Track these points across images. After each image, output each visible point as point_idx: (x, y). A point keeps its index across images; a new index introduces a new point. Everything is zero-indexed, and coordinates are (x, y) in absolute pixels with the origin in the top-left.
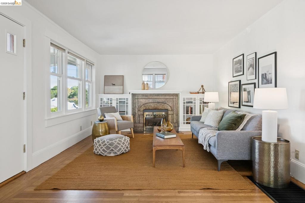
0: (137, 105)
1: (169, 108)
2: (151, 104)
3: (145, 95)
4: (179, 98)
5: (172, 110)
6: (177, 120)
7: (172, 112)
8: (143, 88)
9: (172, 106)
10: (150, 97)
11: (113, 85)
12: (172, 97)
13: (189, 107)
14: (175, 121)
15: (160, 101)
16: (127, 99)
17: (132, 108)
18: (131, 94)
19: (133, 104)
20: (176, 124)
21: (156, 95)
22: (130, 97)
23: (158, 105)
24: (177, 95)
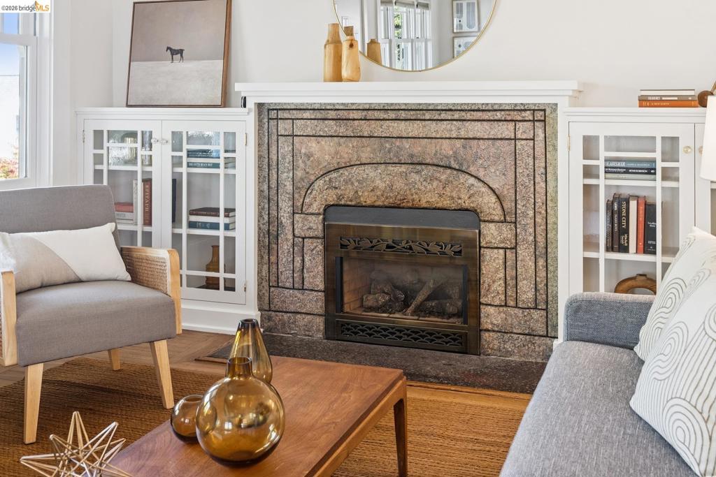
0: (286, 176)
1: (487, 203)
2: (370, 172)
3: (332, 114)
4: (555, 134)
5: (509, 218)
6: (541, 286)
7: (507, 232)
8: (329, 70)
9: (508, 193)
10: (366, 128)
11: (176, 53)
12: (506, 130)
13: (633, 204)
14: (527, 295)
15: (429, 150)
16: (231, 137)
17: (261, 191)
18: (251, 104)
19: (266, 166)
20: (536, 315)
21: (403, 115)
22: (243, 123)
23: (414, 177)
24: (541, 116)
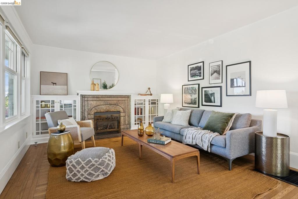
0: (86, 108)
1: (121, 110)
2: (103, 106)
3: (95, 97)
4: (131, 100)
5: (124, 112)
6: (129, 121)
7: (124, 114)
8: (92, 89)
9: (124, 108)
10: (102, 99)
11: (54, 84)
12: (124, 99)
13: (140, 109)
14: (127, 123)
15: (113, 102)
16: (75, 101)
17: (81, 111)
18: (79, 95)
19: (82, 106)
20: (128, 125)
21: (108, 97)
22: (78, 99)
23: (110, 107)
24: (128, 97)
